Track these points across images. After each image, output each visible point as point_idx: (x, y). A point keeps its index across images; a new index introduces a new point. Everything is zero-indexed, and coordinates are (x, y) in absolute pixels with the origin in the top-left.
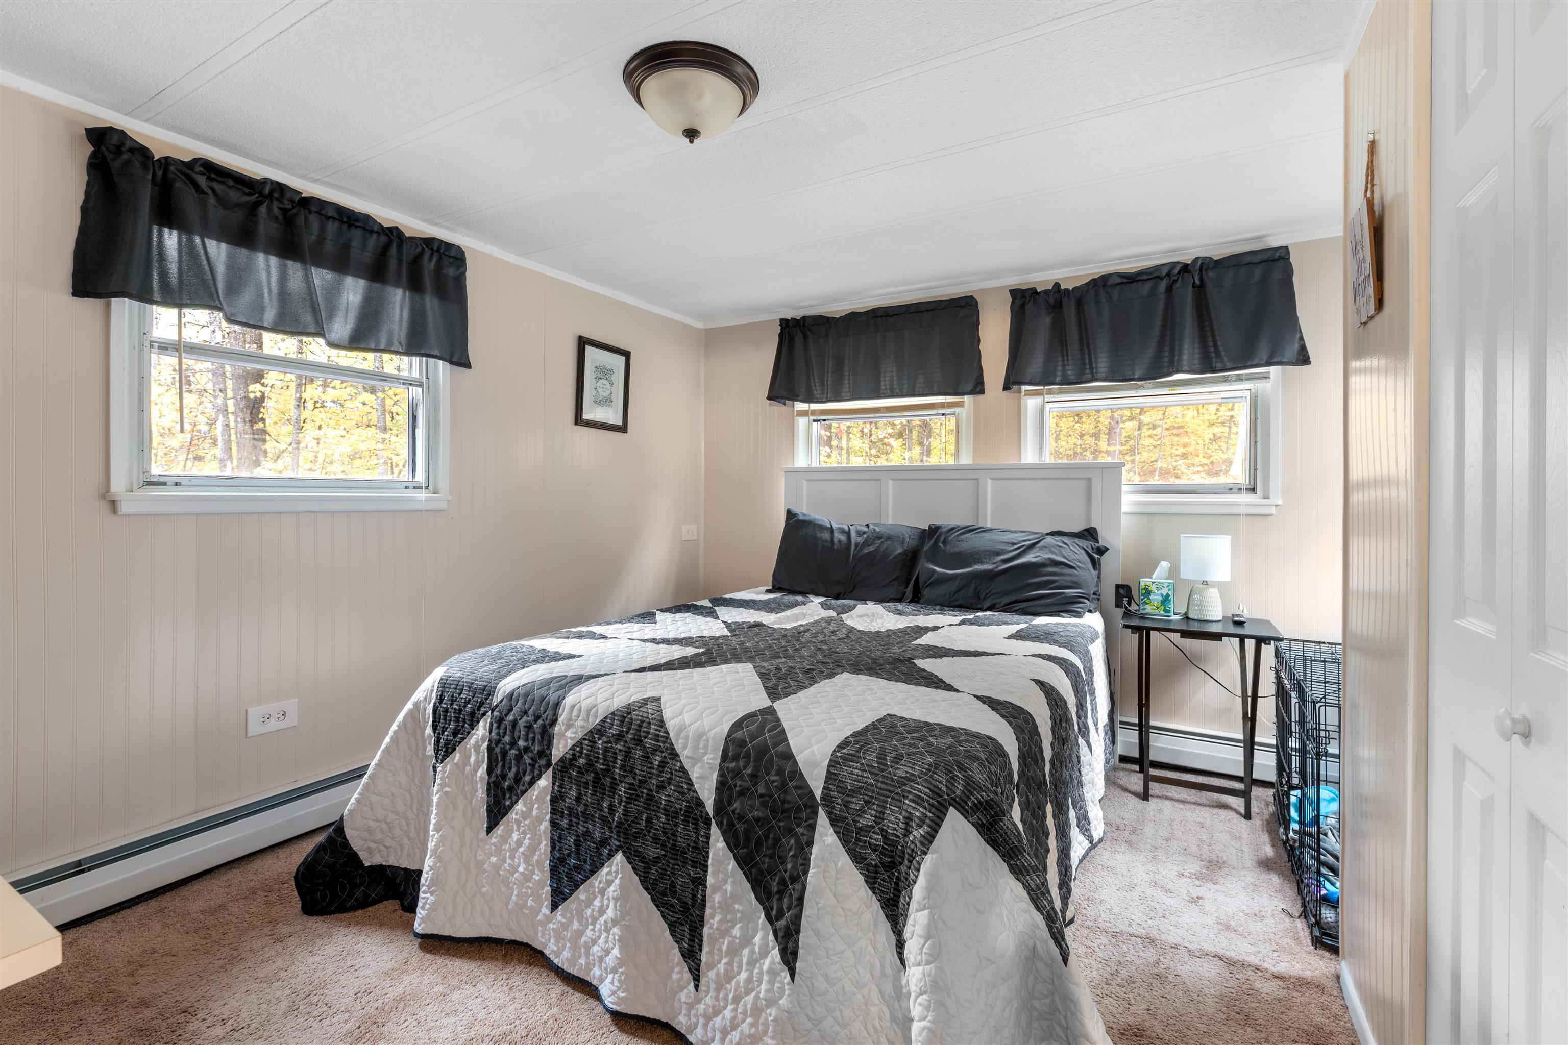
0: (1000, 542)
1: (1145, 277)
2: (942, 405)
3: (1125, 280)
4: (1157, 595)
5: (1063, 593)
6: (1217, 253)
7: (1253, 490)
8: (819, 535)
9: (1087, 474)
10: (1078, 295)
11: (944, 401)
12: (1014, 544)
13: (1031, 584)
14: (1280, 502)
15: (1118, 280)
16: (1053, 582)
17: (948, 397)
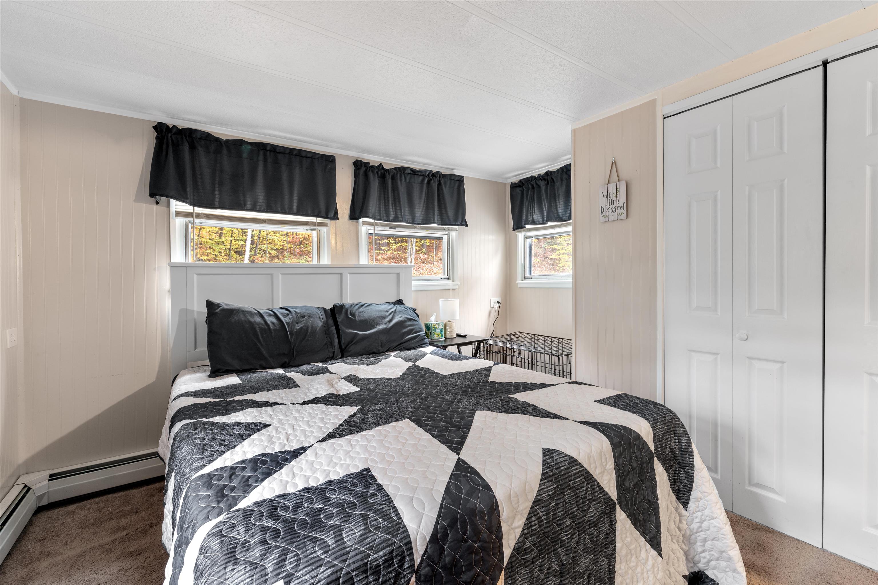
0: (381, 311)
1: (420, 174)
2: (314, 224)
3: (412, 173)
4: (438, 329)
5: (420, 335)
6: (444, 172)
7: (449, 279)
8: (251, 320)
9: (397, 271)
10: (391, 174)
11: (315, 221)
12: (387, 311)
13: (405, 333)
14: (459, 283)
15: (409, 172)
16: (413, 330)
17: (318, 218)
